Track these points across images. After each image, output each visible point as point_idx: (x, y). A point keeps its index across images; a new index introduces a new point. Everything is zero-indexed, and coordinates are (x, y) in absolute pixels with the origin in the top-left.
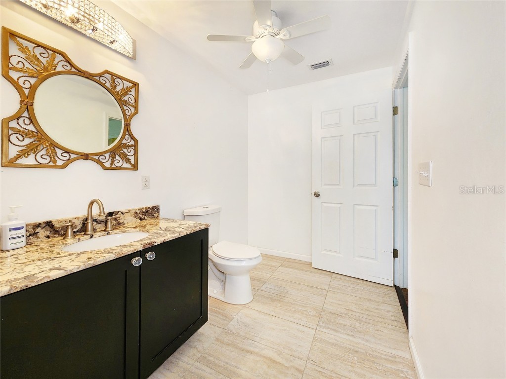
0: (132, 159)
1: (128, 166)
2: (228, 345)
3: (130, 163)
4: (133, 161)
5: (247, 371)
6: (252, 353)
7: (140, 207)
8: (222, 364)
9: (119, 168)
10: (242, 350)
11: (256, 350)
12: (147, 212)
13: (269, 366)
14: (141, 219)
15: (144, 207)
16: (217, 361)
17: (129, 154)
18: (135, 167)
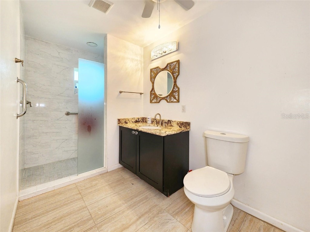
0: (177, 97)
1: (175, 100)
2: (150, 209)
3: (176, 99)
4: (177, 98)
5: (128, 213)
6: (138, 220)
7: (180, 121)
8: (139, 204)
9: (172, 102)
10: (142, 215)
11: (138, 222)
12: (183, 124)
13: (123, 225)
14: (180, 127)
15: (182, 121)
16: (141, 203)
17: (176, 95)
18: (178, 101)
